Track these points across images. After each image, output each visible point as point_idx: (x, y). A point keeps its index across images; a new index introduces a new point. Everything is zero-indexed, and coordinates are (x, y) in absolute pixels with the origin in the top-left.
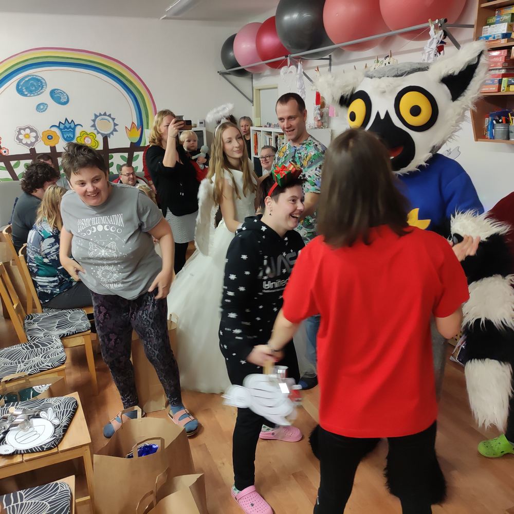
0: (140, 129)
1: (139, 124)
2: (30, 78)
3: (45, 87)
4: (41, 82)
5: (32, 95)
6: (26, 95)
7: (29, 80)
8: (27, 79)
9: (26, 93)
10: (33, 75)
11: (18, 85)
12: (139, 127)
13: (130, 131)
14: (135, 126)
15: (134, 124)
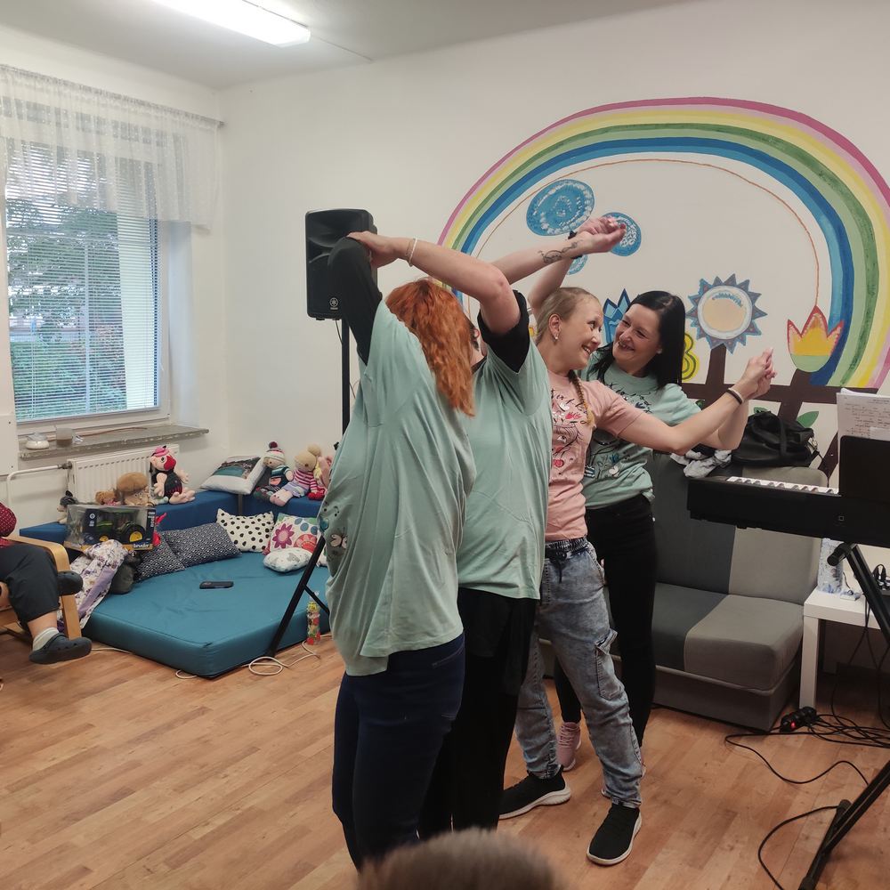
0: (838, 330)
1: (838, 313)
2: (559, 187)
3: (588, 208)
4: (583, 198)
5: (558, 230)
6: (543, 232)
7: (558, 192)
8: (552, 192)
9: (545, 226)
10: (568, 181)
11: (531, 209)
12: (836, 322)
13: (801, 335)
14: (822, 322)
15: (821, 313)
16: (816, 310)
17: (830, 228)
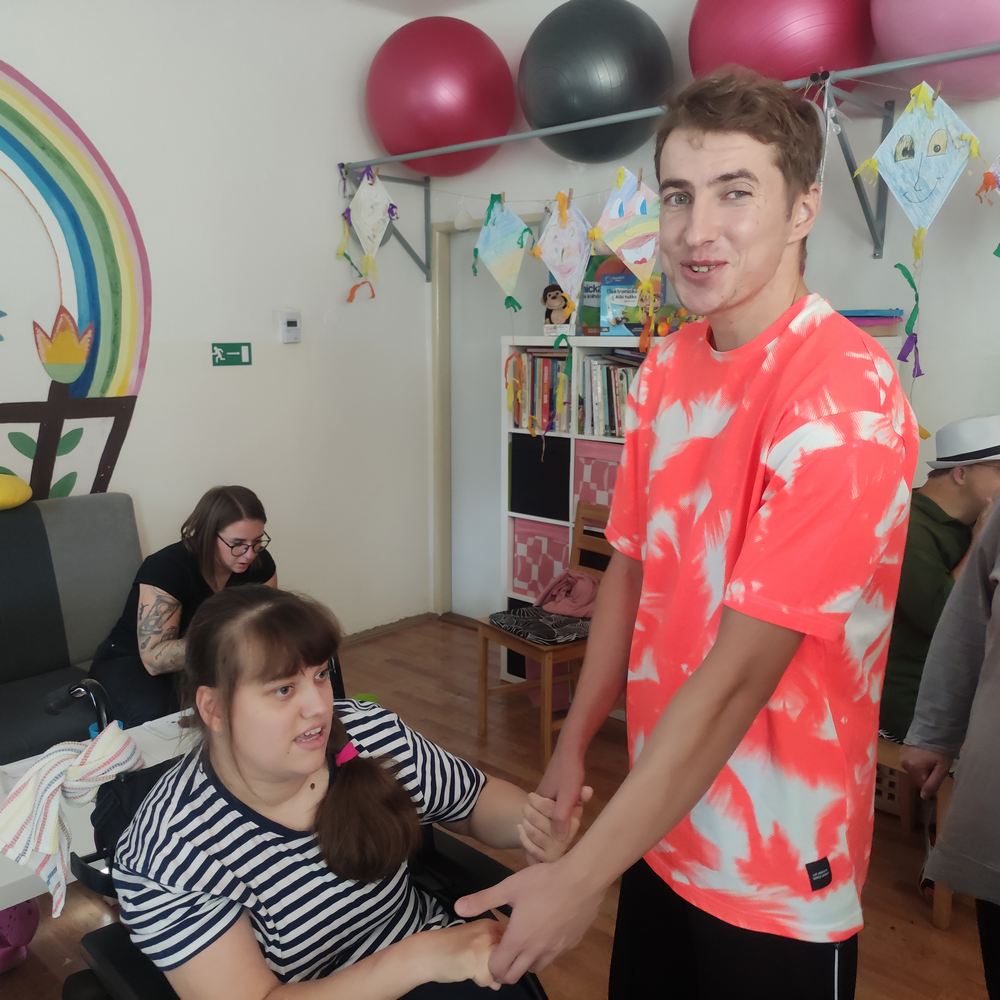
0: (90, 334)
1: (87, 315)
12: (86, 325)
13: (50, 339)
14: (71, 324)
15: (68, 314)
16: (62, 310)
17: (63, 214)
